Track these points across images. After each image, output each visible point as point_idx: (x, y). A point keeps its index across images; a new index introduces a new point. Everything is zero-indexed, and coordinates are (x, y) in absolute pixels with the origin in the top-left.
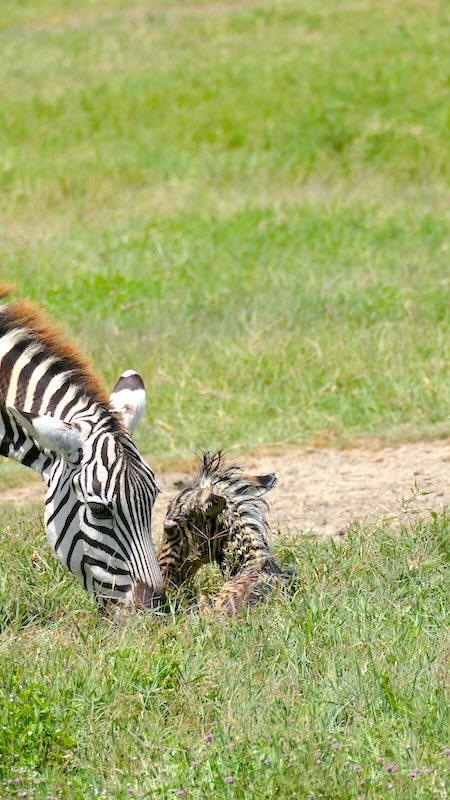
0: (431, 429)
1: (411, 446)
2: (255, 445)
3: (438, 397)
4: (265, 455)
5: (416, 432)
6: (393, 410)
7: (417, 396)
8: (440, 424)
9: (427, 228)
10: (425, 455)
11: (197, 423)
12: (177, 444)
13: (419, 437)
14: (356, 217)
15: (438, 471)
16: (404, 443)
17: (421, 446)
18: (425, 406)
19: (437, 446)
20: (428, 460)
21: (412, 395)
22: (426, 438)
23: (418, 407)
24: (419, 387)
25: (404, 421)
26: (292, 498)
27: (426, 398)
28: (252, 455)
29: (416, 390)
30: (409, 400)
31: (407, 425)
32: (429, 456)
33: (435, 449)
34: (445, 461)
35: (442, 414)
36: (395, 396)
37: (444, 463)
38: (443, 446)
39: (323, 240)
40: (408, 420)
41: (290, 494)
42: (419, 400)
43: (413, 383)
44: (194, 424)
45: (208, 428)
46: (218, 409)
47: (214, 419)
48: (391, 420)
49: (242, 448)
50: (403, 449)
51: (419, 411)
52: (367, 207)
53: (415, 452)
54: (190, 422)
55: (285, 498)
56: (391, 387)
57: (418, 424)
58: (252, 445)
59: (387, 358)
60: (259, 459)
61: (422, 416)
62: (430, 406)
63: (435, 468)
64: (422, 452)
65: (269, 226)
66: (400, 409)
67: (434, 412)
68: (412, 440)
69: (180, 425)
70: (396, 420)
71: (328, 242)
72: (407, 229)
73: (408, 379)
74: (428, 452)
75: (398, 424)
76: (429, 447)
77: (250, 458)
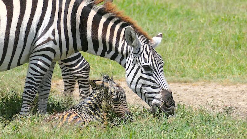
0: (182, 79)
1: (174, 84)
2: (121, 77)
3: (185, 69)
4: (124, 81)
5: (176, 79)
6: (169, 71)
7: (178, 67)
8: (184, 78)
9: (188, 13)
10: (178, 87)
11: (102, 67)
12: (94, 74)
13: (177, 81)
14: (164, 6)
15: (182, 93)
16: (171, 83)
17: (177, 84)
18: (180, 71)
19: (183, 85)
20: (179, 89)
21: (176, 67)
22: (179, 82)
23: (178, 71)
24: (179, 65)
25: (172, 75)
26: (131, 96)
27: (181, 69)
28: (119, 80)
29: (178, 65)
30: (175, 69)
31: (173, 77)
32: (180, 88)
33: (182, 86)
34: (185, 90)
35: (186, 74)
36: (170, 67)
37: (184, 91)
38: (185, 85)
39: (152, 13)
40: (174, 75)
41: (131, 95)
42: (178, 69)
43: (177, 64)
44: (101, 68)
45: (106, 69)
46: (109, 64)
47: (108, 67)
48: (168, 75)
49: (116, 77)
50: (171, 85)
51: (178, 73)
52: (168, 4)
53: (175, 86)
54: (100, 67)
55: (129, 96)
56: (169, 63)
57: (177, 77)
58: (120, 77)
59: (169, 54)
60: (121, 82)
61: (179, 75)
62: (182, 71)
63: (181, 92)
64: (177, 86)
65: (134, 5)
66: (172, 71)
67: (183, 74)
68: (174, 82)
69: (96, 67)
70: (169, 75)
71: (154, 14)
72: (181, 13)
73: (175, 62)
74: (179, 87)
75: (170, 76)
76: (180, 85)
77: (118, 81)
